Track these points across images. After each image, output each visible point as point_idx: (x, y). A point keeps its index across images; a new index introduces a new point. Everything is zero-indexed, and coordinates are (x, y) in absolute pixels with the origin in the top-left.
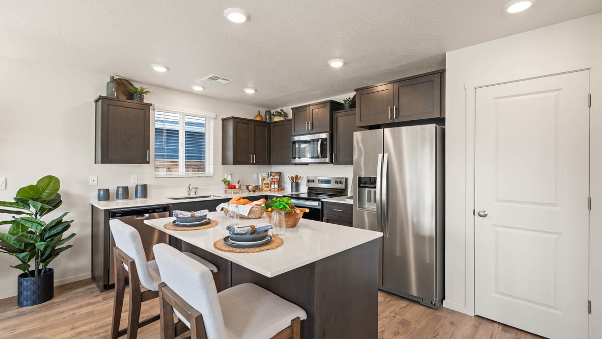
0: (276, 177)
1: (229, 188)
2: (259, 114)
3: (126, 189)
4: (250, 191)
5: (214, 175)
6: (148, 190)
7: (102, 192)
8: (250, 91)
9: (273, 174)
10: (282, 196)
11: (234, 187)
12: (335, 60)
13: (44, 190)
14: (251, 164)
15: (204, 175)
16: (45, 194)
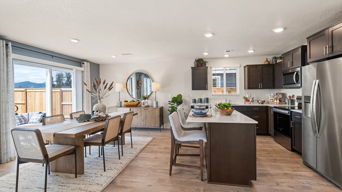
0: (280, 96)
1: (246, 101)
2: (267, 61)
3: (201, 99)
4: (259, 103)
5: (240, 95)
6: (209, 100)
7: (193, 100)
8: (251, 51)
9: (278, 95)
10: (273, 106)
11: (249, 101)
12: (276, 29)
13: (178, 99)
14: (260, 89)
15: (231, 95)
16: (178, 100)
